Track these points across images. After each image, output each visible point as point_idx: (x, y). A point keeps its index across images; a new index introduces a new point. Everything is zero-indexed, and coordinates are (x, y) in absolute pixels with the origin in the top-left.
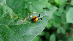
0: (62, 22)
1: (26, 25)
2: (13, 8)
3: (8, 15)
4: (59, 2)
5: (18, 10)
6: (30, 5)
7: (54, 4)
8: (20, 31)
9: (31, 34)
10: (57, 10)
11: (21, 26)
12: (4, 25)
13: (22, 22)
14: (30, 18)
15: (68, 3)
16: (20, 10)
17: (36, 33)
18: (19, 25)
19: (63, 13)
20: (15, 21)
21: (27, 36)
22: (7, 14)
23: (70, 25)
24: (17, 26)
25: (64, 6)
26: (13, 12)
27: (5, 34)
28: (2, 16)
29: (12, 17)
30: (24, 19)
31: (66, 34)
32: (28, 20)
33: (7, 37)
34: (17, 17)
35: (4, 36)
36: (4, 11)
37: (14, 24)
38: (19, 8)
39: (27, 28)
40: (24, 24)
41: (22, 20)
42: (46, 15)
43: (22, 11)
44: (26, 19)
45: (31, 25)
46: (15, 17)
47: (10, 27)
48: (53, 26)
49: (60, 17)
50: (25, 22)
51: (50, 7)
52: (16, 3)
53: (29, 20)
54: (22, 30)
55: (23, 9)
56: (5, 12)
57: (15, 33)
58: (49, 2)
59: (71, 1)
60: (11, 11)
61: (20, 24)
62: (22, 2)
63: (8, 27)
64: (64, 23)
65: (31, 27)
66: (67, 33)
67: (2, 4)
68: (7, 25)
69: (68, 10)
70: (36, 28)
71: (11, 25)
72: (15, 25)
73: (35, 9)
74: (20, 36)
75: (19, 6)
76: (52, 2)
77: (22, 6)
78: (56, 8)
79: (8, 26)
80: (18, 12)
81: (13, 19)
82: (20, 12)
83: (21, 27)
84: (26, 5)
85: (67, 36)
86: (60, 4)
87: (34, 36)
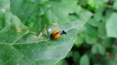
0: (100, 36)
1: (42, 44)
2: (21, 14)
3: (13, 28)
4: (95, 5)
5: (29, 17)
6: (48, 9)
7: (86, 7)
8: (33, 53)
9: (49, 58)
10: (92, 17)
11: (33, 45)
12: (6, 44)
13: (35, 39)
14: (48, 32)
15: (110, 6)
16: (33, 17)
17: (58, 56)
18: (30, 44)
19: (101, 21)
20: (25, 37)
21: (42, 62)
22: (11, 25)
23: (113, 40)
24: (27, 45)
25: (102, 10)
26: (21, 23)
27: (8, 58)
28: (4, 30)
29: (19, 31)
30: (39, 34)
31: (106, 55)
32: (44, 35)
33: (11, 62)
34: (28, 32)
35: (7, 61)
36: (6, 21)
37: (23, 43)
38: (31, 14)
39: (43, 49)
40: (39, 43)
41: (35, 37)
42: (73, 27)
43: (35, 20)
44: (41, 34)
45: (49, 45)
46: (24, 30)
47: (17, 47)
48: (85, 43)
49: (96, 28)
50: (40, 39)
51: (81, 12)
52: (26, 6)
53: (46, 36)
54: (35, 52)
55: (37, 17)
56: (8, 23)
57: (24, 58)
58: (78, 4)
59: (113, 2)
60: (17, 22)
61: (32, 43)
62: (36, 4)
63: (13, 48)
64: (103, 38)
65: (49, 48)
66: (108, 54)
67: (3, 10)
68: (11, 44)
69: (109, 17)
70: (58, 48)
71: (17, 44)
72: (25, 43)
73: (57, 15)
74: (32, 61)
75: (31, 12)
76: (84, 4)
77: (36, 12)
78: (90, 14)
79: (13, 45)
80: (29, 21)
81: (21, 34)
82: (33, 21)
83: (34, 47)
84: (41, 10)
85: (107, 58)
86: (97, 7)
87: (54, 61)
